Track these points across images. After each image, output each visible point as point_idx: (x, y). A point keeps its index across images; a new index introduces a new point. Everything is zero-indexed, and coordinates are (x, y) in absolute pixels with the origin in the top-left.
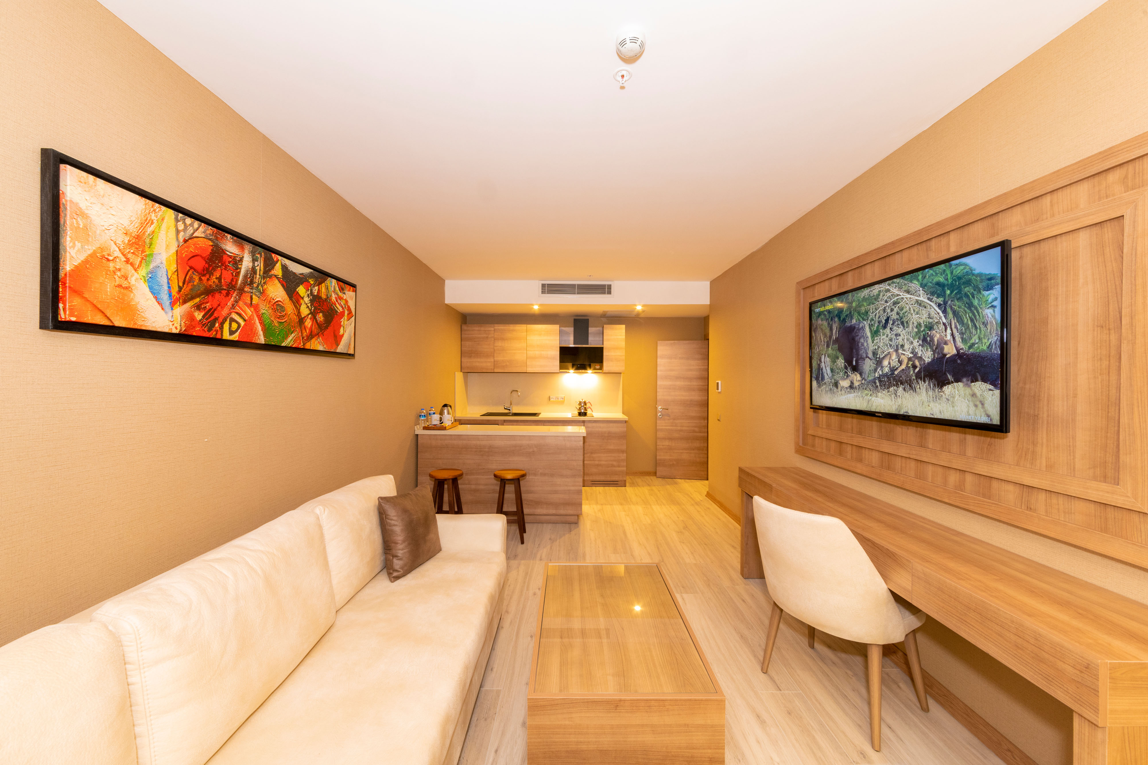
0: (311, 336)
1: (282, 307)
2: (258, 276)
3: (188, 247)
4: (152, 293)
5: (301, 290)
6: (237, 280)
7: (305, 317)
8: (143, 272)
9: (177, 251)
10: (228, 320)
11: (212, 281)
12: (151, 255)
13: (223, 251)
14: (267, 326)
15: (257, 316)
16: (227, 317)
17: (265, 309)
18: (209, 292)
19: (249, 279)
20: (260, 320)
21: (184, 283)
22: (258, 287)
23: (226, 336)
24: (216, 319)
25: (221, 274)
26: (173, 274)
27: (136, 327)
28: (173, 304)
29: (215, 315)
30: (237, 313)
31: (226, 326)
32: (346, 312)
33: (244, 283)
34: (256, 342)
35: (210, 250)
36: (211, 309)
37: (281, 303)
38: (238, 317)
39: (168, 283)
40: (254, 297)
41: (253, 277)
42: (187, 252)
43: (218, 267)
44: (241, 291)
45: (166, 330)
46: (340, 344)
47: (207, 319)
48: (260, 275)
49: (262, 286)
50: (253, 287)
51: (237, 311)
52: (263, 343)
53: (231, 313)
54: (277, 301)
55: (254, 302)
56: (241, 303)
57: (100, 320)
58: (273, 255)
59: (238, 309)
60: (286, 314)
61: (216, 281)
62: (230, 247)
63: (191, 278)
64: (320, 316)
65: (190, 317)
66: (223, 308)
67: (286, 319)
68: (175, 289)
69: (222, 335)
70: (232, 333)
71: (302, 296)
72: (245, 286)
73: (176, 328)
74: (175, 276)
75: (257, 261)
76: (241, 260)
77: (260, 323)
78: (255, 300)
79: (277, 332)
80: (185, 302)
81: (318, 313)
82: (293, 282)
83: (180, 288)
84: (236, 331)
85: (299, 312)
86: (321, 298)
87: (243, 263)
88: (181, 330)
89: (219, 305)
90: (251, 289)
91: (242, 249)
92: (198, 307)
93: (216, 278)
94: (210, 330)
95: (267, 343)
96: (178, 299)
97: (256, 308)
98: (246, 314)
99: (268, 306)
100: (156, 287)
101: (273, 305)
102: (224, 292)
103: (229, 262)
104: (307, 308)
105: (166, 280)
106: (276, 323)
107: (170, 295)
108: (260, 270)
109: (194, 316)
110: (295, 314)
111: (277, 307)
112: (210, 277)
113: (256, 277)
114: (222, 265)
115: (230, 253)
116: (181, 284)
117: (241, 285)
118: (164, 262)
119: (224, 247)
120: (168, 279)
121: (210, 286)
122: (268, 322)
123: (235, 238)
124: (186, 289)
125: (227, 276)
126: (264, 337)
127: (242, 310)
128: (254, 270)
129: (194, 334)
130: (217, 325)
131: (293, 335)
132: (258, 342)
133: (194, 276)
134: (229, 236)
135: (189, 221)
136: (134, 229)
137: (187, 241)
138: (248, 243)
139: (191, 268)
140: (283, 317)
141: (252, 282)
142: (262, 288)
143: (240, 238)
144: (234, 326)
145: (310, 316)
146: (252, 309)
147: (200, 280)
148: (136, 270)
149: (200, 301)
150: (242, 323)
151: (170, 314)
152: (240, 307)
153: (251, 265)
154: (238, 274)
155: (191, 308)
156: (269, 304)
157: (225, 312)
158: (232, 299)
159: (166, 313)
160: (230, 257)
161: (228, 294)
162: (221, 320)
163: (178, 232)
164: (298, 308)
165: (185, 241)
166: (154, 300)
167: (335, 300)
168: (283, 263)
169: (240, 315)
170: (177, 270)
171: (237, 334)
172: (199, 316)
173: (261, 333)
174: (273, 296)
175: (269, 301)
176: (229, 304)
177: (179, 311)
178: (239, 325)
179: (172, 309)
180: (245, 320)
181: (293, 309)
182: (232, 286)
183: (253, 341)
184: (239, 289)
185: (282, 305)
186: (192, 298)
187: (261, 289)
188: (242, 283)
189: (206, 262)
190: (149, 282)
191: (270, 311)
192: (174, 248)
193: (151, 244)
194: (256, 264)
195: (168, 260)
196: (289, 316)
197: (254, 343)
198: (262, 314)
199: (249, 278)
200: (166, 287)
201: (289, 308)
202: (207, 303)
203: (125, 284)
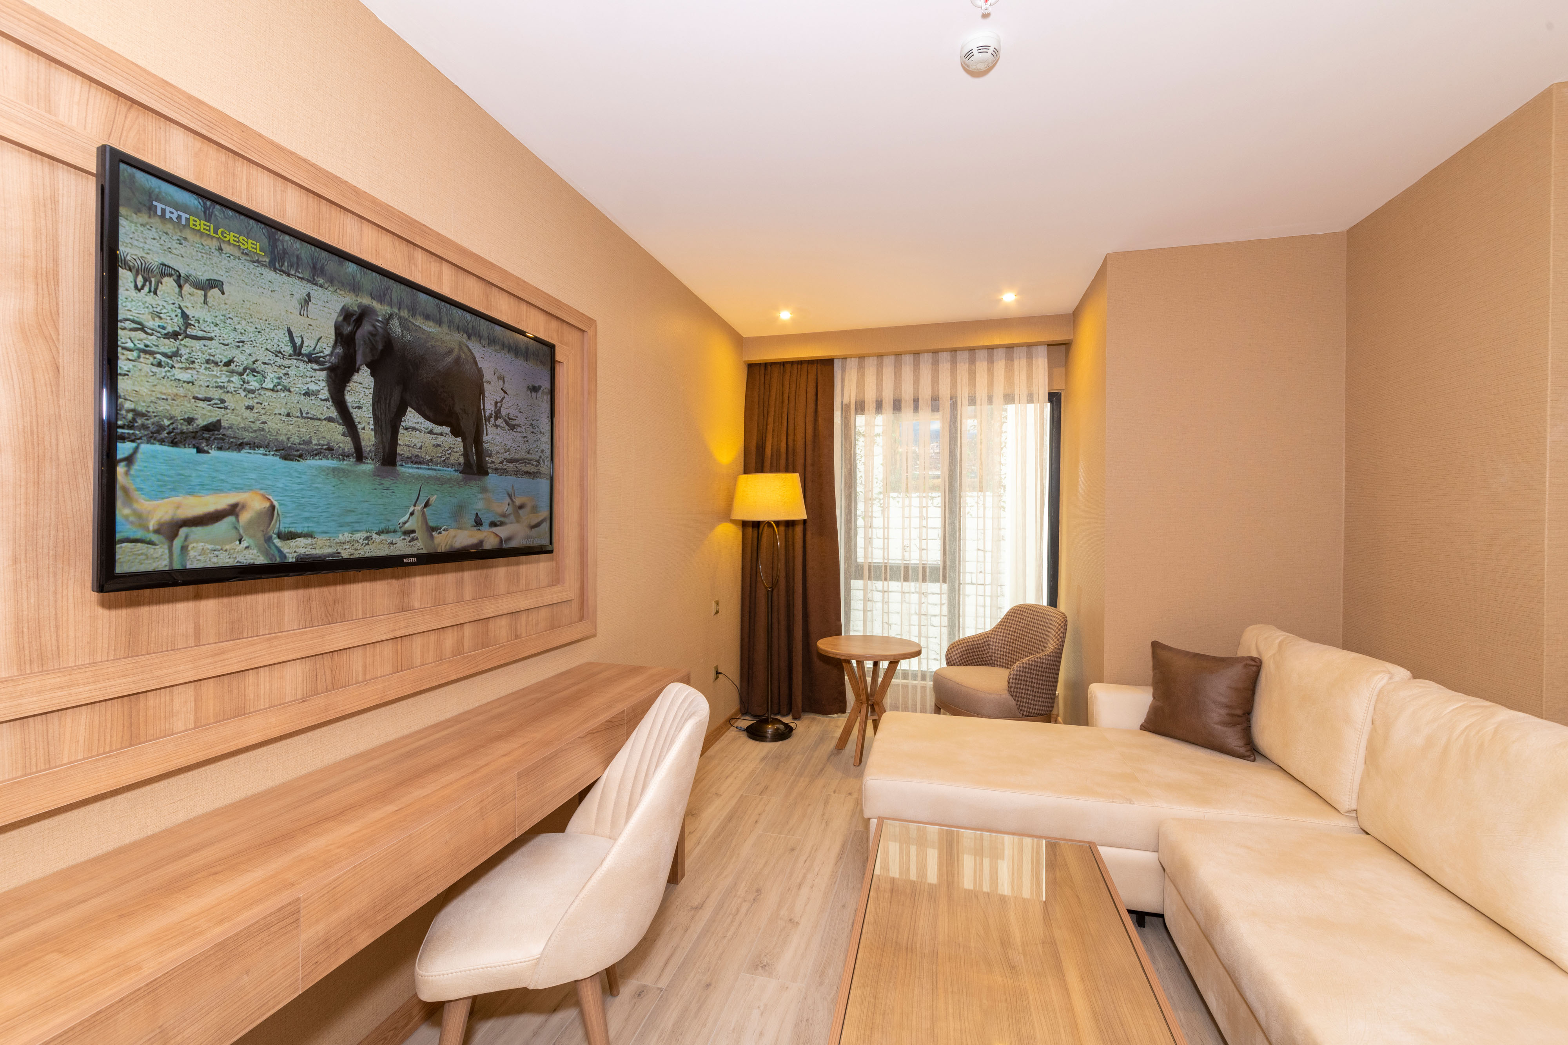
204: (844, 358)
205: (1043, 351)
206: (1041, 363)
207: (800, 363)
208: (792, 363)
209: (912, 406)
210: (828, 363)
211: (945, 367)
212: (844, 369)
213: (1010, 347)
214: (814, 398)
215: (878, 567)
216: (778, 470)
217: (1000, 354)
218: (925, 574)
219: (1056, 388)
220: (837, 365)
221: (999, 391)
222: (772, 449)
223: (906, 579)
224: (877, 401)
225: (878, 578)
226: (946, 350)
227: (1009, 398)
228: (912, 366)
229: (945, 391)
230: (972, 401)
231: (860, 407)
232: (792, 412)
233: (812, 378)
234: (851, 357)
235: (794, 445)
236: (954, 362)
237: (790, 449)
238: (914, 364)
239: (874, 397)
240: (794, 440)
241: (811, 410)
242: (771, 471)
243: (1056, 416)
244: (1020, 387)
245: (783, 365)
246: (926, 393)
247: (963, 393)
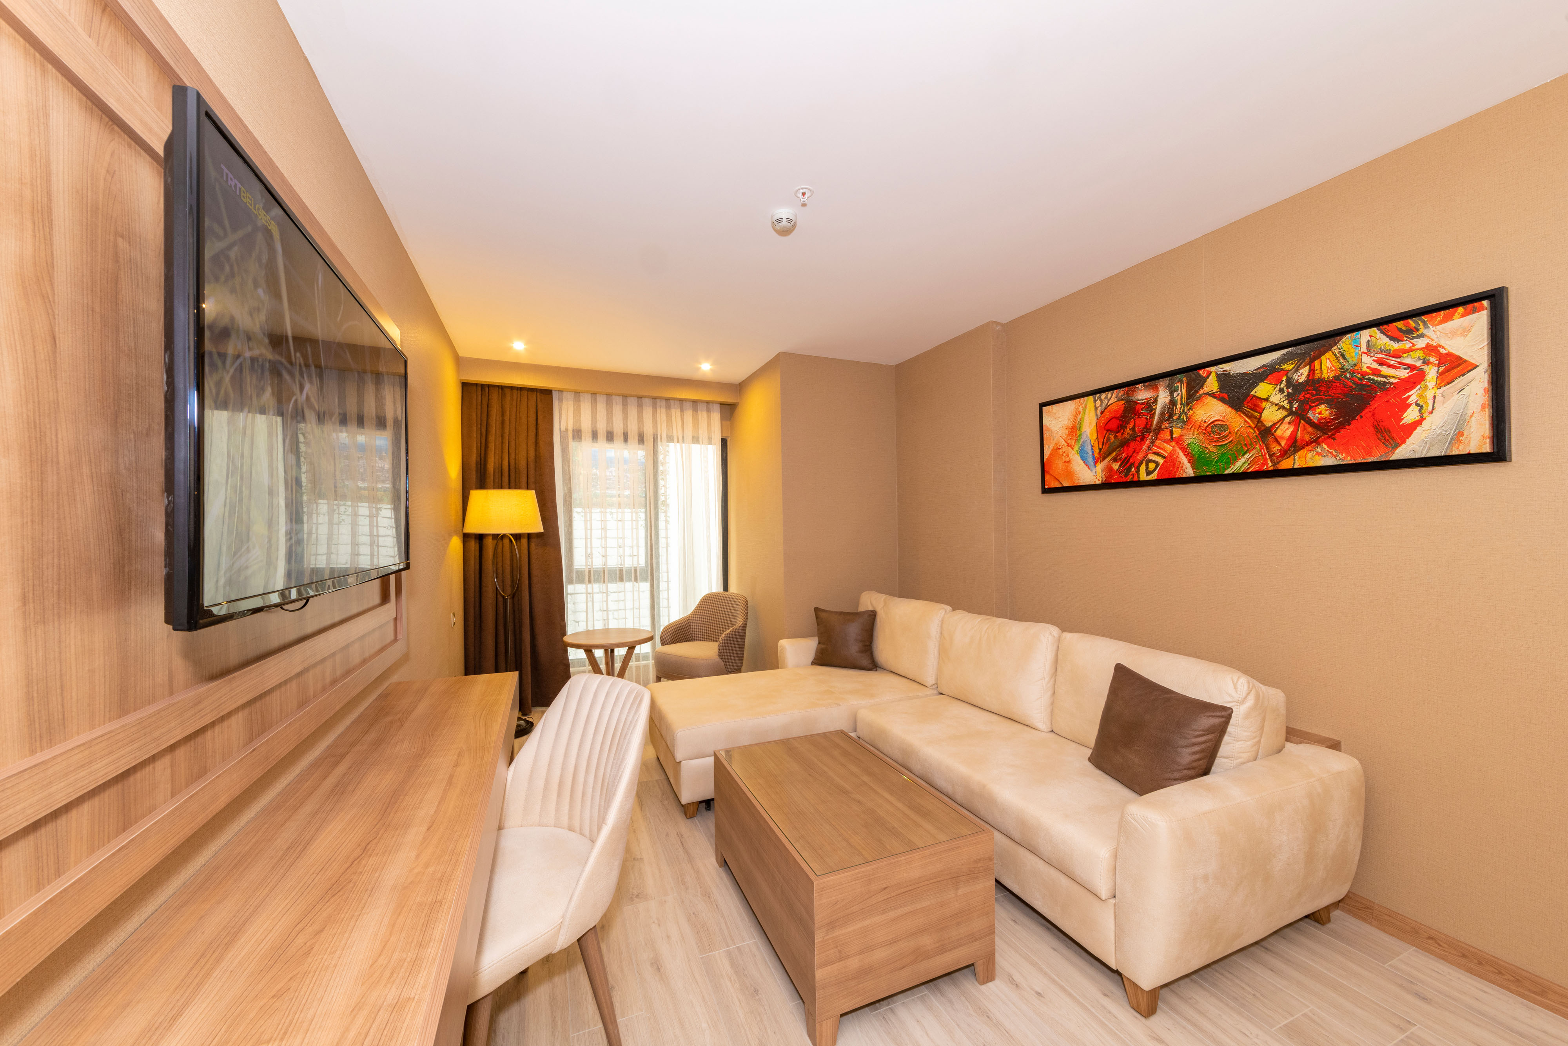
0: (1294, 446)
1: (1222, 426)
2: (1179, 406)
3: (1104, 416)
4: (1082, 460)
5: (1262, 390)
6: (1152, 422)
7: (1275, 424)
8: (1076, 448)
9: (1096, 424)
10: (1144, 462)
11: (1126, 433)
12: (1081, 435)
13: (1136, 403)
14: (1197, 456)
15: (1181, 449)
16: (1143, 460)
17: (1192, 438)
18: (1125, 444)
19: (1169, 414)
20: (1186, 452)
21: (1103, 445)
22: (1180, 416)
23: (1143, 476)
24: (1132, 464)
25: (1135, 424)
26: (1095, 441)
27: (1074, 485)
28: (1095, 463)
29: (1131, 461)
30: (1154, 453)
31: (1143, 468)
32: (1432, 373)
33: (1162, 420)
34: (1181, 476)
35: (1122, 409)
36: (1126, 458)
37: (1219, 423)
38: (1156, 456)
39: (1092, 449)
40: (1174, 430)
41: (1172, 410)
42: (1104, 420)
43: (1130, 419)
44: (1158, 429)
45: (1092, 483)
46: (1404, 442)
47: (1123, 467)
48: (1181, 404)
49: (1186, 414)
50: (1173, 420)
51: (1154, 451)
52: (1193, 475)
53: (1147, 455)
54: (1212, 422)
55: (1175, 435)
56: (1158, 443)
57: (1057, 485)
58: (1201, 372)
59: (1155, 449)
60: (1230, 433)
61: (1130, 432)
62: (1142, 395)
63: (1108, 439)
64: (1318, 411)
65: (1109, 469)
66: (1138, 453)
67: (1231, 439)
68: (1097, 451)
69: (1139, 477)
70: (1149, 473)
71: (1265, 397)
72: (1162, 423)
73: (1099, 480)
74: (1096, 442)
75: (1177, 390)
76: (1156, 400)
77: (1185, 455)
78: (1177, 432)
79: (1214, 459)
80: (1104, 459)
81: (1311, 408)
82: (1240, 388)
83: (1100, 449)
84: (1155, 470)
85: (1259, 420)
86: (1321, 380)
87: (1158, 402)
88: (1102, 481)
89: (1134, 451)
90: (1170, 423)
91: (1156, 388)
92: (1115, 460)
93: (1130, 430)
94: (1126, 475)
95: (1198, 474)
96: (1099, 459)
97: (1179, 441)
98: (1165, 451)
99: (1196, 433)
100: (1085, 455)
101: (1205, 430)
102: (1139, 439)
103: (1142, 409)
104: (1279, 409)
105: (1090, 448)
106: (1211, 448)
107: (1094, 457)
108: (1182, 398)
109: (1112, 468)
110: (1250, 427)
111: (1214, 430)
112: (1124, 431)
113: (1176, 408)
114: (1135, 415)
115: (1142, 400)
116: (1101, 447)
117: (1157, 425)
118: (1089, 435)
119: (1135, 398)
120: (1092, 446)
121: (1125, 438)
122: (1198, 451)
123: (1147, 384)
124: (1105, 448)
125: (1141, 422)
126: (1193, 469)
127: (1160, 448)
128: (1173, 403)
129: (1113, 481)
130: (1133, 470)
131: (1247, 456)
132: (1184, 476)
133: (1110, 436)
134: (1140, 386)
135: (1103, 396)
136: (1070, 424)
137: (1104, 411)
138: (1162, 380)
139: (1108, 431)
140: (1226, 437)
141: (1171, 416)
142: (1186, 416)
143: (1151, 380)
144: (1152, 466)
145: (1288, 419)
146: (1173, 444)
147: (1116, 436)
148: (1072, 449)
149: (1117, 454)
150: (1161, 461)
151: (1094, 471)
152: (1157, 447)
153: (1168, 399)
154: (1154, 414)
155: (1109, 462)
156: (1198, 431)
157: (1140, 456)
158: (1148, 442)
159: (1091, 471)
160: (1143, 404)
161: (1143, 438)
162: (1137, 464)
163: (1096, 409)
164: (1256, 418)
165: (1102, 413)
166: (1084, 464)
167: (1375, 366)
168: (1220, 371)
169: (1157, 454)
170: (1097, 437)
171: (1156, 472)
172: (1116, 466)
173: (1188, 465)
174: (1205, 418)
175: (1197, 426)
176: (1145, 447)
177: (1100, 467)
178: (1157, 464)
179: (1096, 467)
180: (1164, 457)
181: (1246, 421)
182: (1147, 429)
183: (1177, 477)
184: (1155, 430)
185: (1222, 423)
186: (1110, 454)
187: (1185, 418)
188: (1158, 422)
189: (1120, 420)
190: (1080, 453)
191: (1201, 437)
192: (1094, 421)
193: (1080, 428)
194: (1175, 394)
195: (1091, 433)
196: (1236, 434)
197: (1178, 478)
198: (1188, 444)
199: (1167, 413)
200: (1090, 453)
201: (1237, 422)
202: (1123, 453)
203: (1067, 460)
204: (561, 391)
205: (717, 407)
206: (716, 417)
207: (520, 389)
208: (512, 388)
209: (622, 438)
210: (548, 393)
211: (648, 412)
212: (561, 400)
213: (695, 402)
214: (534, 423)
215: (597, 572)
216: (501, 487)
217: (688, 405)
218: (634, 575)
219: (725, 436)
220: (555, 395)
221: (689, 433)
222: (494, 466)
223: (621, 580)
224: (593, 431)
225: (597, 581)
226: (648, 397)
227: (696, 440)
228: (621, 406)
229: (648, 429)
230: (670, 439)
231: (577, 434)
232: (513, 433)
233: (532, 403)
234: (567, 391)
235: (516, 463)
236: (654, 407)
237: (512, 467)
238: (623, 405)
239: (590, 428)
240: (515, 459)
241: (532, 433)
242: (494, 488)
243: (724, 455)
244: (703, 434)
245: (502, 388)
246: (633, 429)
247: (663, 431)
